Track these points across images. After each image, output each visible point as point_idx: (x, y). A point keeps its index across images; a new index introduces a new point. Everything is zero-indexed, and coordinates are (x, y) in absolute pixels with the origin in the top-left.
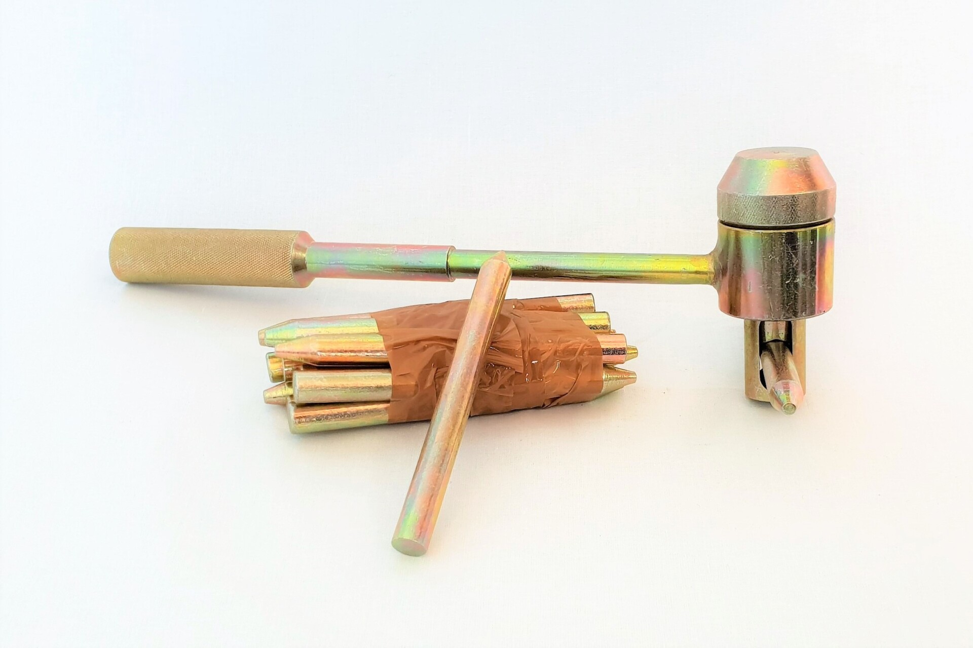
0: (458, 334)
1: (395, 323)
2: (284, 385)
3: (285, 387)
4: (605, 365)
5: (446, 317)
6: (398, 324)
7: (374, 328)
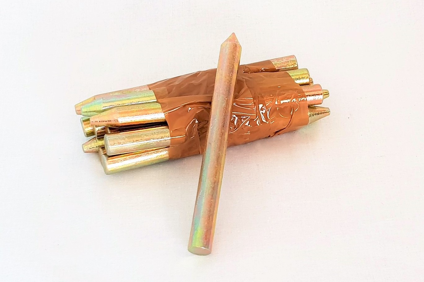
0: (211, 97)
1: (167, 92)
2: (96, 139)
3: (96, 141)
4: (310, 107)
5: (200, 84)
6: (169, 93)
7: (153, 97)
